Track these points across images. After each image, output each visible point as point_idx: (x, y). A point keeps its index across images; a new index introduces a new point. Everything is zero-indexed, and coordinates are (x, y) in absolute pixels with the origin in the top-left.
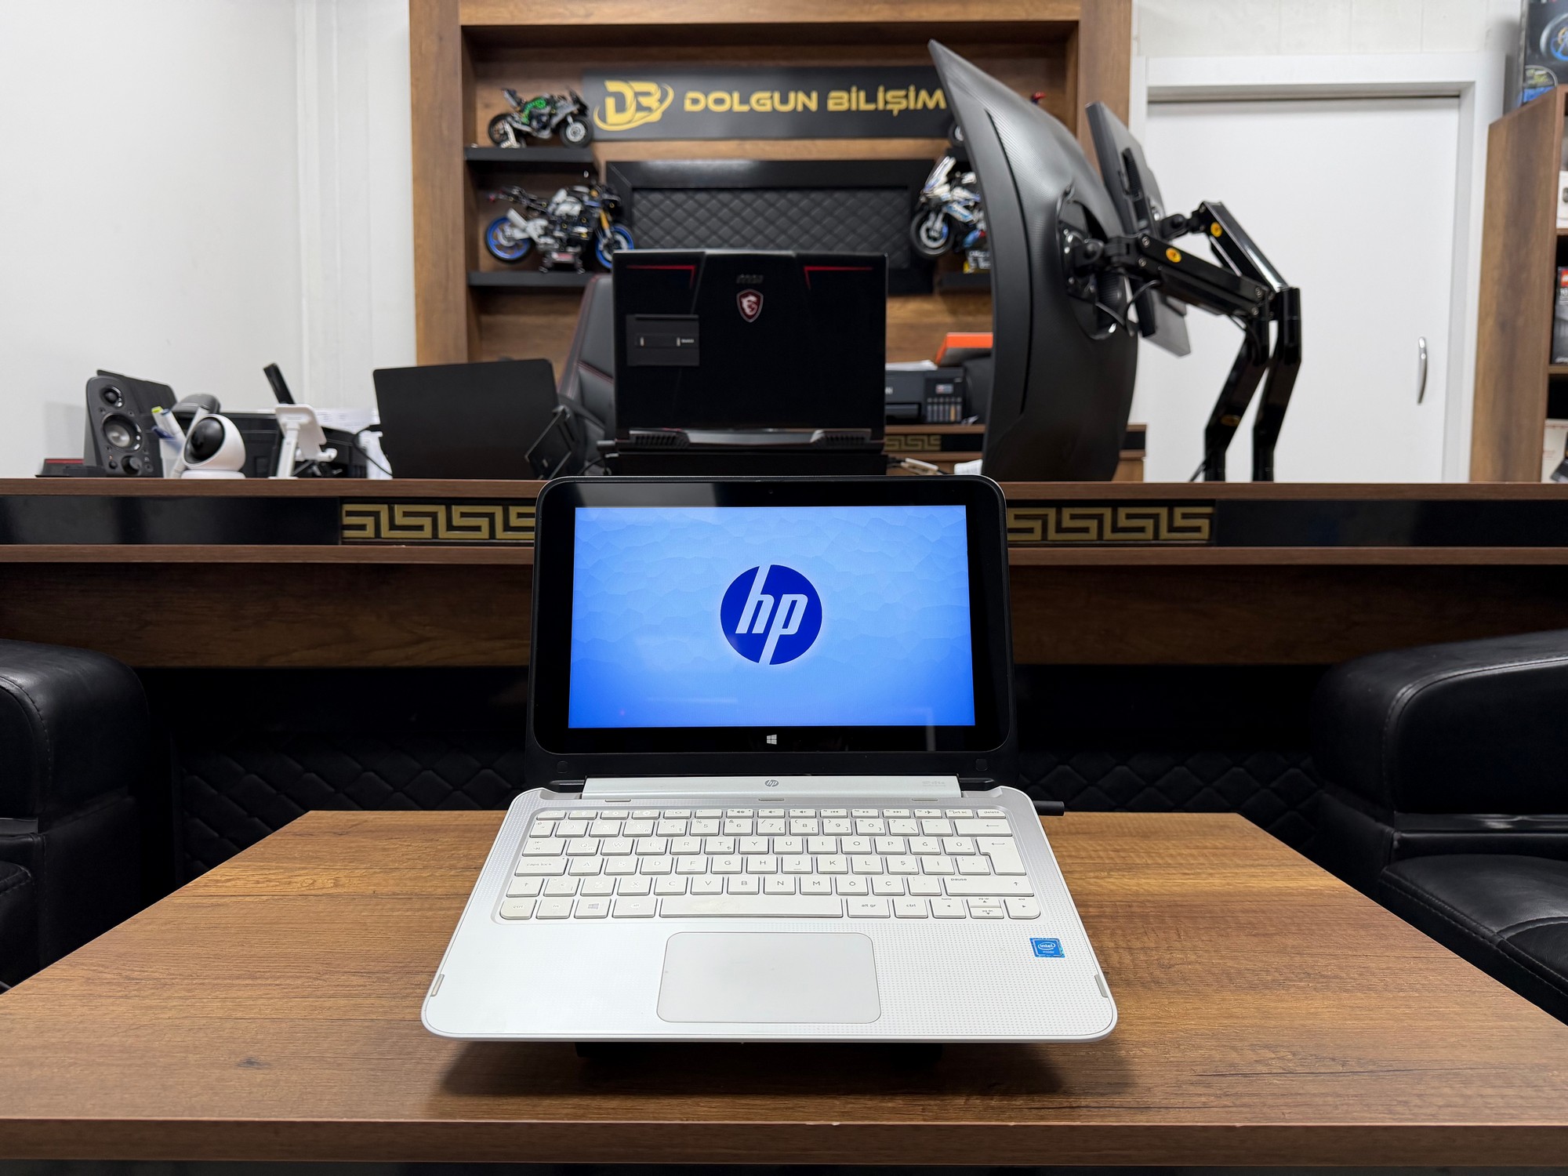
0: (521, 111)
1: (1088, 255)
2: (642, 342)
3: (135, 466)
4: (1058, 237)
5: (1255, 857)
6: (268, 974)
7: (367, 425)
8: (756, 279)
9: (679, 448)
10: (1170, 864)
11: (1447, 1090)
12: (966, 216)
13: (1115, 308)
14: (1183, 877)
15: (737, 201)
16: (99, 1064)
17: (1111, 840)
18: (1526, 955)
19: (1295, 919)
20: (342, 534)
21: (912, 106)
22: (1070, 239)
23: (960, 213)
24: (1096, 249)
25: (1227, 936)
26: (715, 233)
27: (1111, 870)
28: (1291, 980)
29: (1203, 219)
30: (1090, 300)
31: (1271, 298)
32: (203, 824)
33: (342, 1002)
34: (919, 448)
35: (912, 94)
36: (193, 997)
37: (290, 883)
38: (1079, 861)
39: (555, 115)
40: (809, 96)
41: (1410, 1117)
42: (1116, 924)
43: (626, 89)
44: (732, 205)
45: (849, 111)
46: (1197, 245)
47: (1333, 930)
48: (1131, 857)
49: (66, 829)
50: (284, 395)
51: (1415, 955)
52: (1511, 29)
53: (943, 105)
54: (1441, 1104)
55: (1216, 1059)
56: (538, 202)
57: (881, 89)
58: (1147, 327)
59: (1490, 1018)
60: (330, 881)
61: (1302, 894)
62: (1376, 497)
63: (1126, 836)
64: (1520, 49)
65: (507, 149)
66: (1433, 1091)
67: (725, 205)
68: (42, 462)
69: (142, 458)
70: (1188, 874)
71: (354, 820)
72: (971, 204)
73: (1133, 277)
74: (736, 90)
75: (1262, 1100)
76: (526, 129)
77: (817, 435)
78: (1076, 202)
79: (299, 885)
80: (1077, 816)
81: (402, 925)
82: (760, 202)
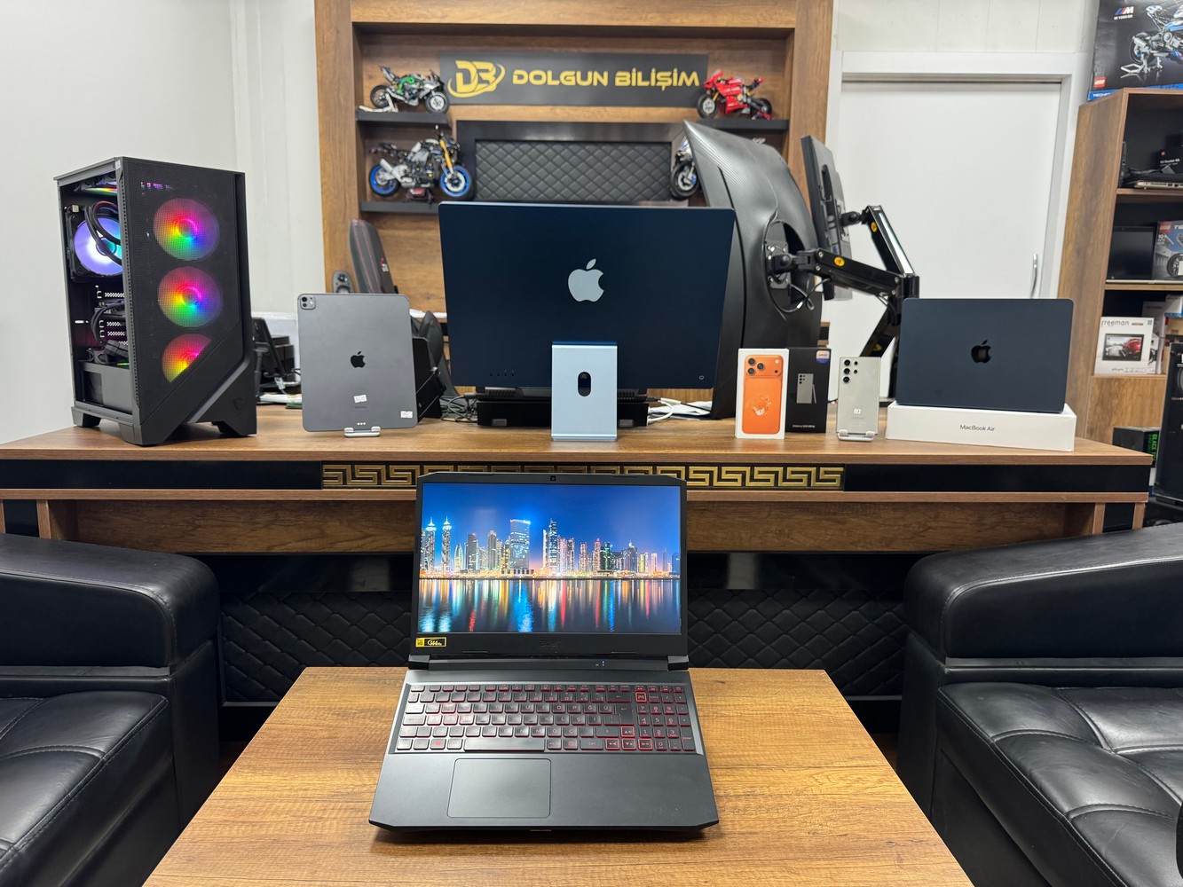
0: (397, 85)
1: (783, 263)
9: (517, 399)
15: (550, 150)
21: (675, 84)
22: (772, 250)
26: (534, 173)
29: (867, 216)
35: (675, 75)
39: (422, 89)
40: (602, 75)
43: (471, 66)
44: (546, 153)
45: (630, 86)
53: (697, 83)
65: (388, 112)
67: (541, 153)
74: (550, 69)
76: (401, 98)
78: (779, 222)
82: (566, 150)
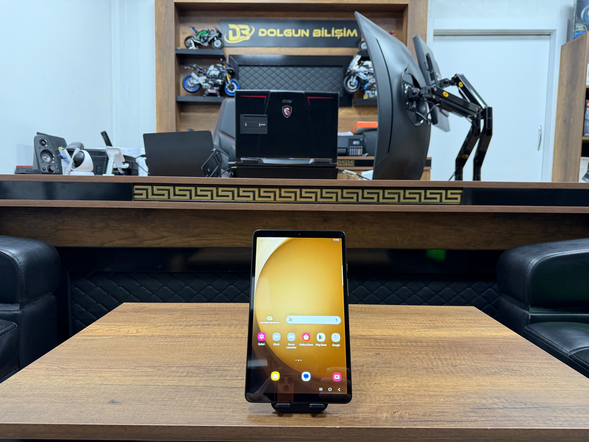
0: (197, 35)
1: (414, 94)
2: (246, 125)
3: (52, 169)
4: (402, 87)
5: (483, 323)
6: (115, 367)
7: (141, 155)
8: (290, 102)
9: (259, 165)
10: (451, 326)
11: (565, 415)
12: (365, 78)
13: (423, 114)
14: (457, 331)
15: (278, 71)
16: (55, 402)
17: (427, 316)
18: (581, 360)
19: (500, 348)
20: (134, 197)
21: (345, 35)
22: (407, 87)
23: (362, 76)
24: (417, 91)
25: (476, 354)
26: (270, 82)
27: (429, 328)
28: (502, 372)
29: (456, 81)
30: (413, 110)
31: (481, 111)
32: (80, 306)
33: (145, 378)
34: (346, 165)
35: (345, 31)
36: (88, 376)
37: (120, 331)
38: (417, 325)
39: (210, 37)
40: (306, 31)
41: (553, 425)
42: (434, 349)
43: (237, 27)
44: (276, 72)
45: (321, 37)
46: (454, 90)
47: (515, 352)
48: (436, 323)
49: (30, 309)
50: (108, 143)
51: (547, 362)
52: (570, 10)
53: (356, 35)
54: (563, 420)
55: (478, 403)
56: (203, 70)
57: (333, 29)
58: (434, 121)
59: (578, 387)
60: (135, 330)
61: (502, 338)
62: (523, 187)
63: (433, 315)
64: (573, 17)
65: (191, 49)
66: (560, 415)
67: (273, 72)
68: (15, 167)
69: (55, 166)
70: (458, 330)
71: (141, 306)
72: (367, 73)
73: (430, 102)
74: (278, 28)
75: (497, 418)
76: (199, 42)
77: (312, 161)
78: (409, 74)
79: (123, 332)
80: (414, 307)
81: (164, 348)
82: (287, 71)
